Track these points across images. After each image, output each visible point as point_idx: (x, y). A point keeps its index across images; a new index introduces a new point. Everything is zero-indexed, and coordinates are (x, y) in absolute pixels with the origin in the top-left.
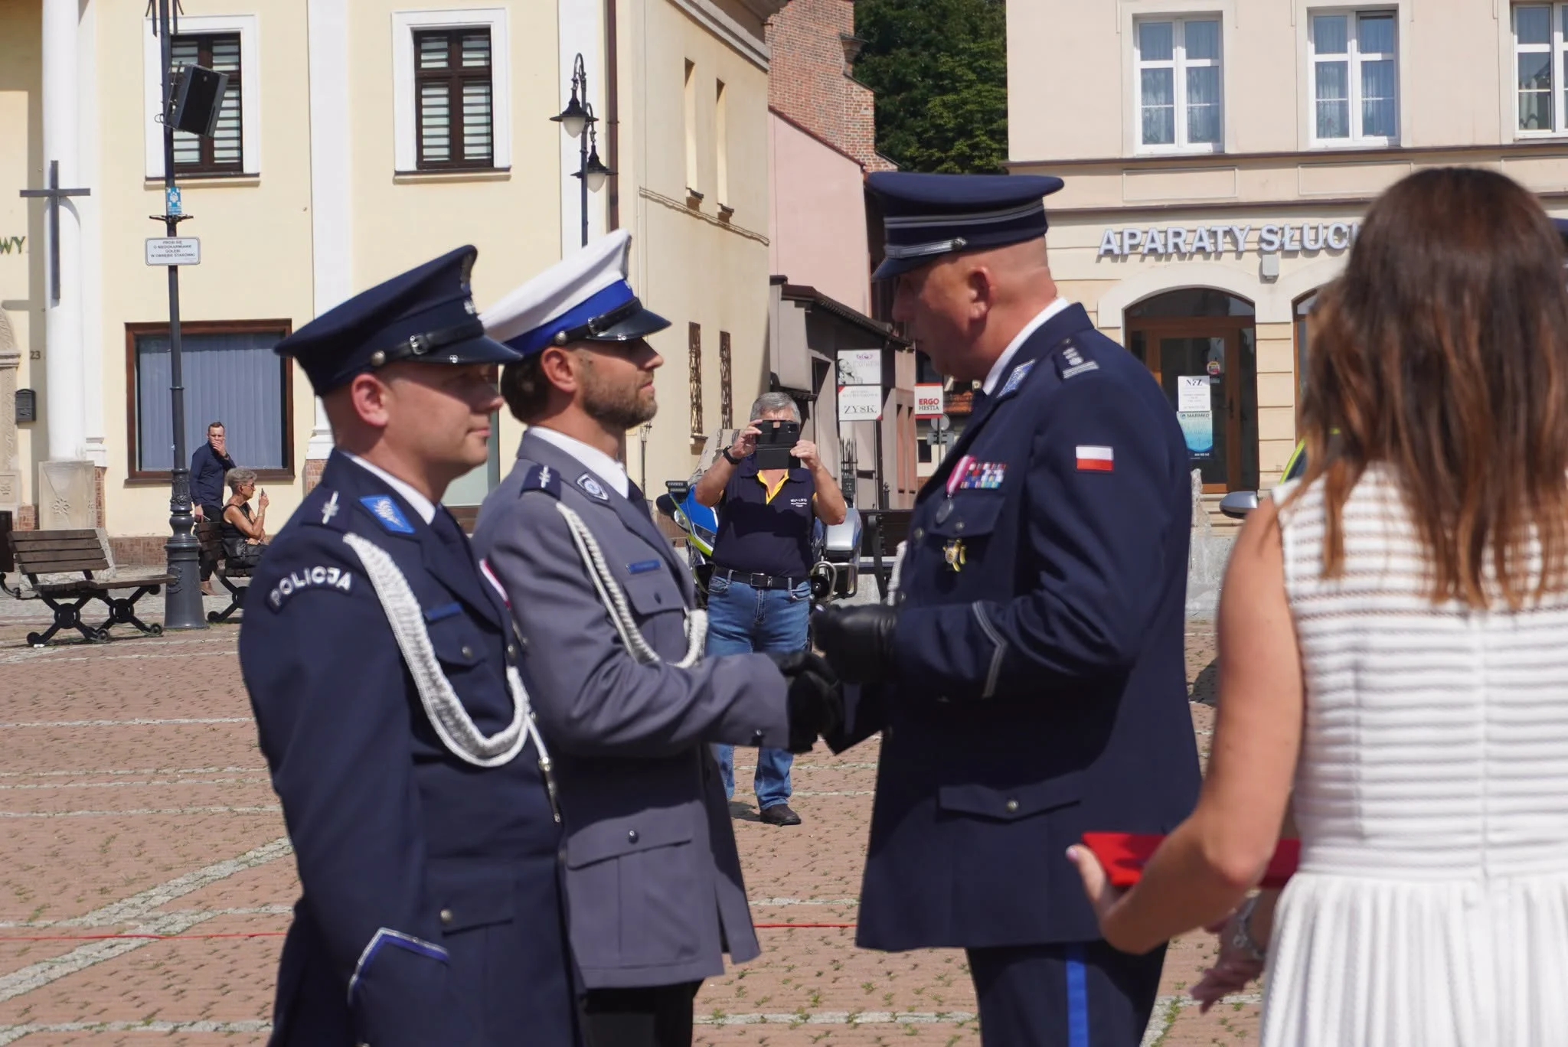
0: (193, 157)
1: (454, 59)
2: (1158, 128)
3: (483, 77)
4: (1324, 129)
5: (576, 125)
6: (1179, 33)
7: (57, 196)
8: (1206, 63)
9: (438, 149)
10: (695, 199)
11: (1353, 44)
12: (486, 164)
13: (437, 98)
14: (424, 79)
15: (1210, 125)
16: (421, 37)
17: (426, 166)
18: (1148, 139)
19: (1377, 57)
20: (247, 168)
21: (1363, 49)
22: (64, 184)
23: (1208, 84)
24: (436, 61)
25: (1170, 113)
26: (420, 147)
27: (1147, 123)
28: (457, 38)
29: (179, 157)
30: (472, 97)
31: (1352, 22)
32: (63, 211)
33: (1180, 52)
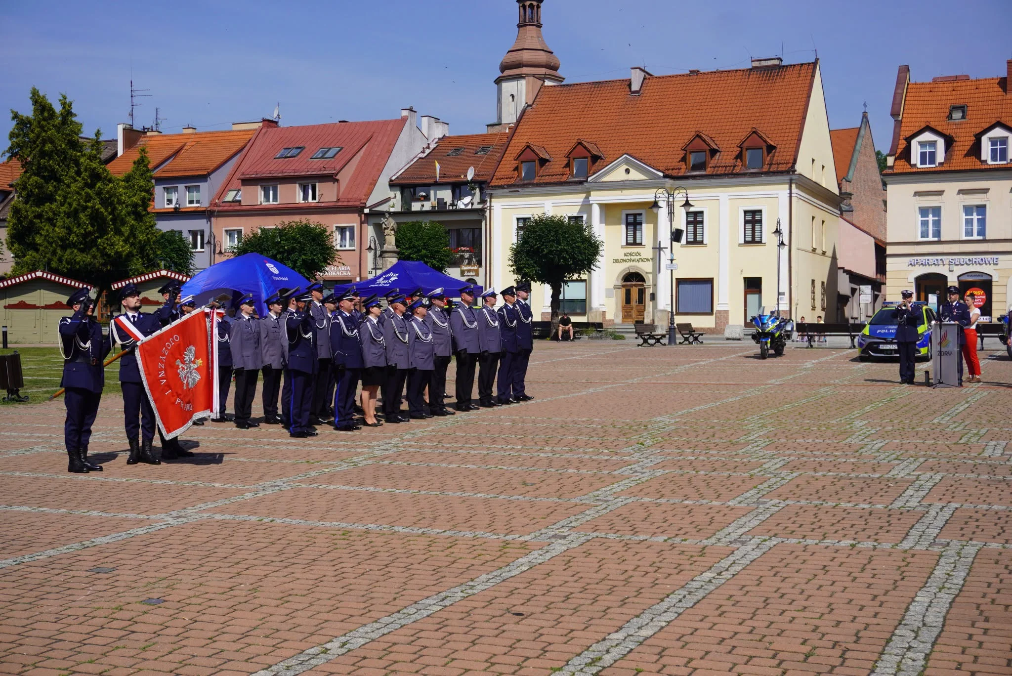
0: (692, 240)
1: (753, 217)
2: (924, 234)
3: (760, 221)
4: (967, 234)
5: (777, 234)
6: (930, 211)
7: (660, 249)
8: (937, 218)
9: (749, 238)
10: (814, 250)
11: (975, 214)
12: (760, 242)
13: (749, 226)
14: (746, 222)
15: (937, 233)
16: (746, 212)
17: (746, 242)
18: (922, 237)
19: (980, 217)
20: (704, 243)
21: (978, 215)
22: (662, 246)
23: (937, 224)
24: (749, 218)
25: (928, 231)
26: (745, 238)
27: (922, 233)
28: (754, 213)
29: (689, 240)
30: (757, 226)
31: (975, 208)
32: (662, 252)
33: (930, 216)
